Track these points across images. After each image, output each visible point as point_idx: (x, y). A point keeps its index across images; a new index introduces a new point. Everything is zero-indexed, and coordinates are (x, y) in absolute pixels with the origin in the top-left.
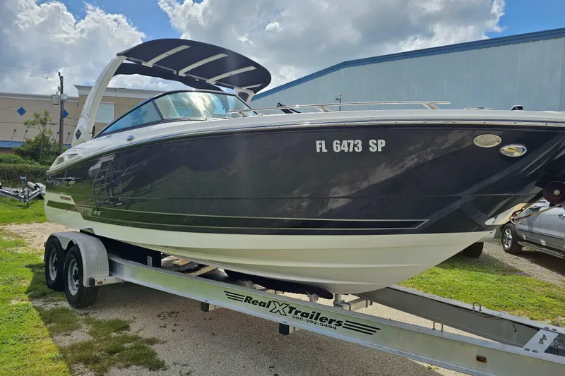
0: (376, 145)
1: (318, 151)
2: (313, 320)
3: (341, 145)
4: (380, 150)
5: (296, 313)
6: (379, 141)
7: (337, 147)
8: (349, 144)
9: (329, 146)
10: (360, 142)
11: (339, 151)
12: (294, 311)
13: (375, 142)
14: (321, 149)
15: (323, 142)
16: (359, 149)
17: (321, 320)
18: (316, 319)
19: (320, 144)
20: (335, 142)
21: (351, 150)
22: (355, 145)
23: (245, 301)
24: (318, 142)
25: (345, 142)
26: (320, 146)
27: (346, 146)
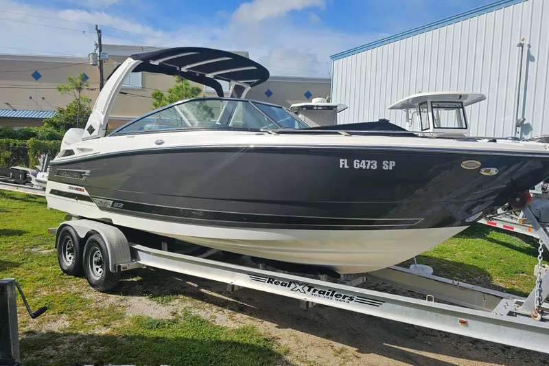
0: (388, 164)
1: (341, 167)
2: (329, 296)
3: (360, 163)
4: (391, 168)
5: (314, 291)
6: (391, 162)
7: (357, 164)
8: (366, 163)
9: (351, 164)
10: (376, 162)
11: (358, 167)
12: (312, 290)
13: (387, 162)
14: (343, 165)
15: (346, 161)
16: (375, 167)
17: (336, 296)
18: (332, 295)
19: (343, 162)
20: (355, 161)
21: (368, 168)
22: (371, 164)
23: (268, 282)
24: (341, 161)
25: (363, 162)
26: (343, 163)
27: (364, 164)
